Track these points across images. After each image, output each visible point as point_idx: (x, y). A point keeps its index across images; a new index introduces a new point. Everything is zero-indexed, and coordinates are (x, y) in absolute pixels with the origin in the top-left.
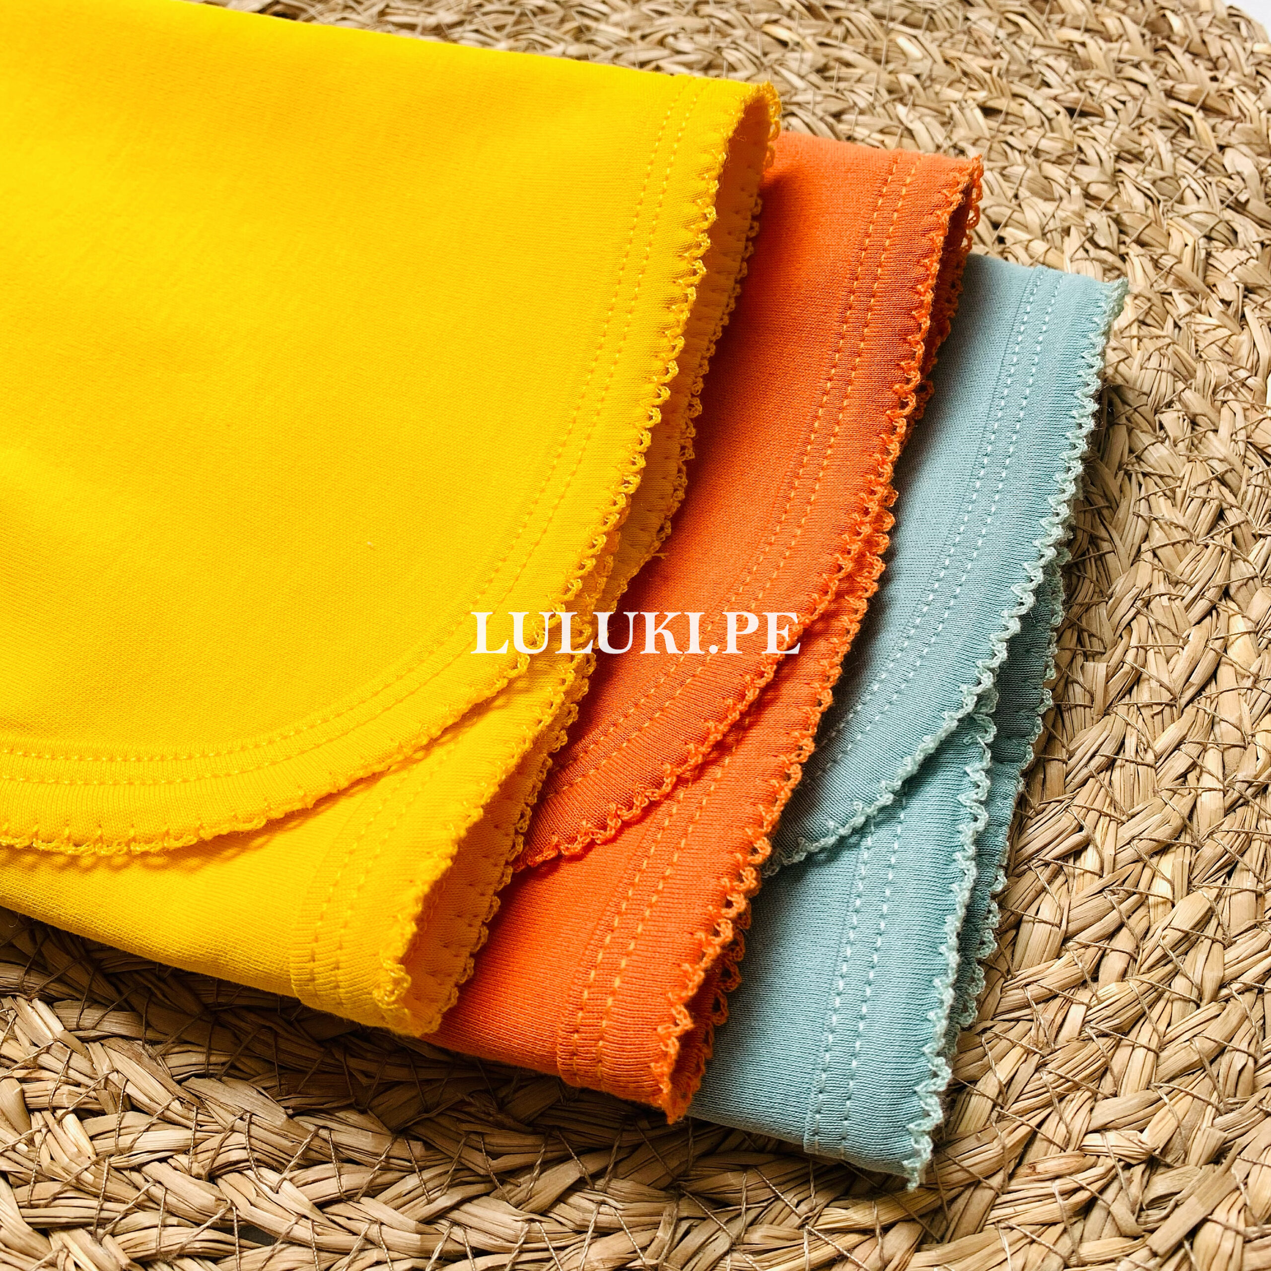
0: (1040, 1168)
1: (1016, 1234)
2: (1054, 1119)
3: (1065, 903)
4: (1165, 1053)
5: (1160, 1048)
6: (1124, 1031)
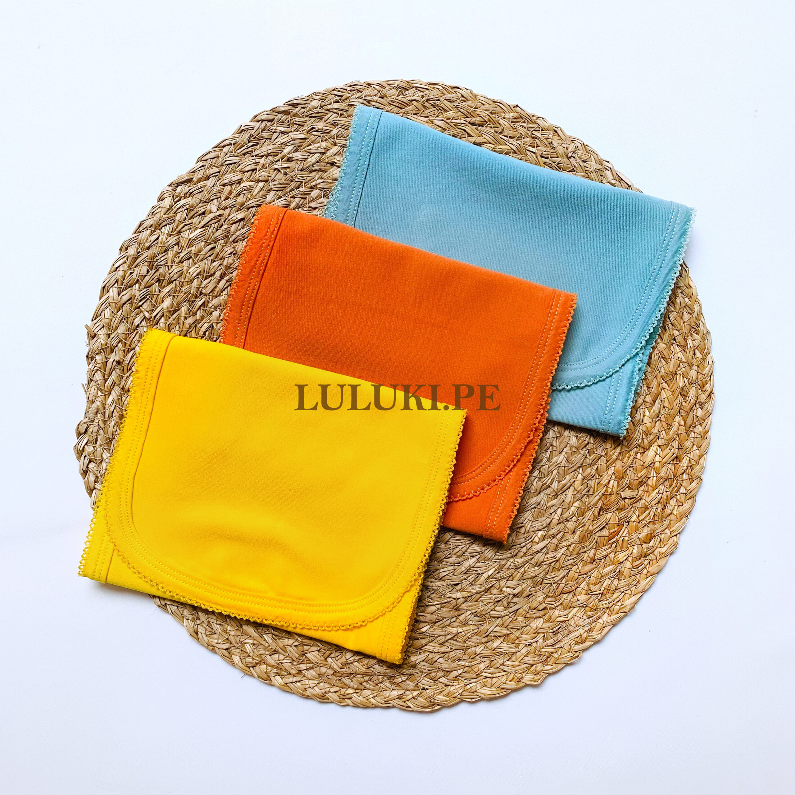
0: (492, 592)
1: (483, 604)
2: (498, 583)
4: (525, 574)
5: (524, 573)
6: (518, 569)
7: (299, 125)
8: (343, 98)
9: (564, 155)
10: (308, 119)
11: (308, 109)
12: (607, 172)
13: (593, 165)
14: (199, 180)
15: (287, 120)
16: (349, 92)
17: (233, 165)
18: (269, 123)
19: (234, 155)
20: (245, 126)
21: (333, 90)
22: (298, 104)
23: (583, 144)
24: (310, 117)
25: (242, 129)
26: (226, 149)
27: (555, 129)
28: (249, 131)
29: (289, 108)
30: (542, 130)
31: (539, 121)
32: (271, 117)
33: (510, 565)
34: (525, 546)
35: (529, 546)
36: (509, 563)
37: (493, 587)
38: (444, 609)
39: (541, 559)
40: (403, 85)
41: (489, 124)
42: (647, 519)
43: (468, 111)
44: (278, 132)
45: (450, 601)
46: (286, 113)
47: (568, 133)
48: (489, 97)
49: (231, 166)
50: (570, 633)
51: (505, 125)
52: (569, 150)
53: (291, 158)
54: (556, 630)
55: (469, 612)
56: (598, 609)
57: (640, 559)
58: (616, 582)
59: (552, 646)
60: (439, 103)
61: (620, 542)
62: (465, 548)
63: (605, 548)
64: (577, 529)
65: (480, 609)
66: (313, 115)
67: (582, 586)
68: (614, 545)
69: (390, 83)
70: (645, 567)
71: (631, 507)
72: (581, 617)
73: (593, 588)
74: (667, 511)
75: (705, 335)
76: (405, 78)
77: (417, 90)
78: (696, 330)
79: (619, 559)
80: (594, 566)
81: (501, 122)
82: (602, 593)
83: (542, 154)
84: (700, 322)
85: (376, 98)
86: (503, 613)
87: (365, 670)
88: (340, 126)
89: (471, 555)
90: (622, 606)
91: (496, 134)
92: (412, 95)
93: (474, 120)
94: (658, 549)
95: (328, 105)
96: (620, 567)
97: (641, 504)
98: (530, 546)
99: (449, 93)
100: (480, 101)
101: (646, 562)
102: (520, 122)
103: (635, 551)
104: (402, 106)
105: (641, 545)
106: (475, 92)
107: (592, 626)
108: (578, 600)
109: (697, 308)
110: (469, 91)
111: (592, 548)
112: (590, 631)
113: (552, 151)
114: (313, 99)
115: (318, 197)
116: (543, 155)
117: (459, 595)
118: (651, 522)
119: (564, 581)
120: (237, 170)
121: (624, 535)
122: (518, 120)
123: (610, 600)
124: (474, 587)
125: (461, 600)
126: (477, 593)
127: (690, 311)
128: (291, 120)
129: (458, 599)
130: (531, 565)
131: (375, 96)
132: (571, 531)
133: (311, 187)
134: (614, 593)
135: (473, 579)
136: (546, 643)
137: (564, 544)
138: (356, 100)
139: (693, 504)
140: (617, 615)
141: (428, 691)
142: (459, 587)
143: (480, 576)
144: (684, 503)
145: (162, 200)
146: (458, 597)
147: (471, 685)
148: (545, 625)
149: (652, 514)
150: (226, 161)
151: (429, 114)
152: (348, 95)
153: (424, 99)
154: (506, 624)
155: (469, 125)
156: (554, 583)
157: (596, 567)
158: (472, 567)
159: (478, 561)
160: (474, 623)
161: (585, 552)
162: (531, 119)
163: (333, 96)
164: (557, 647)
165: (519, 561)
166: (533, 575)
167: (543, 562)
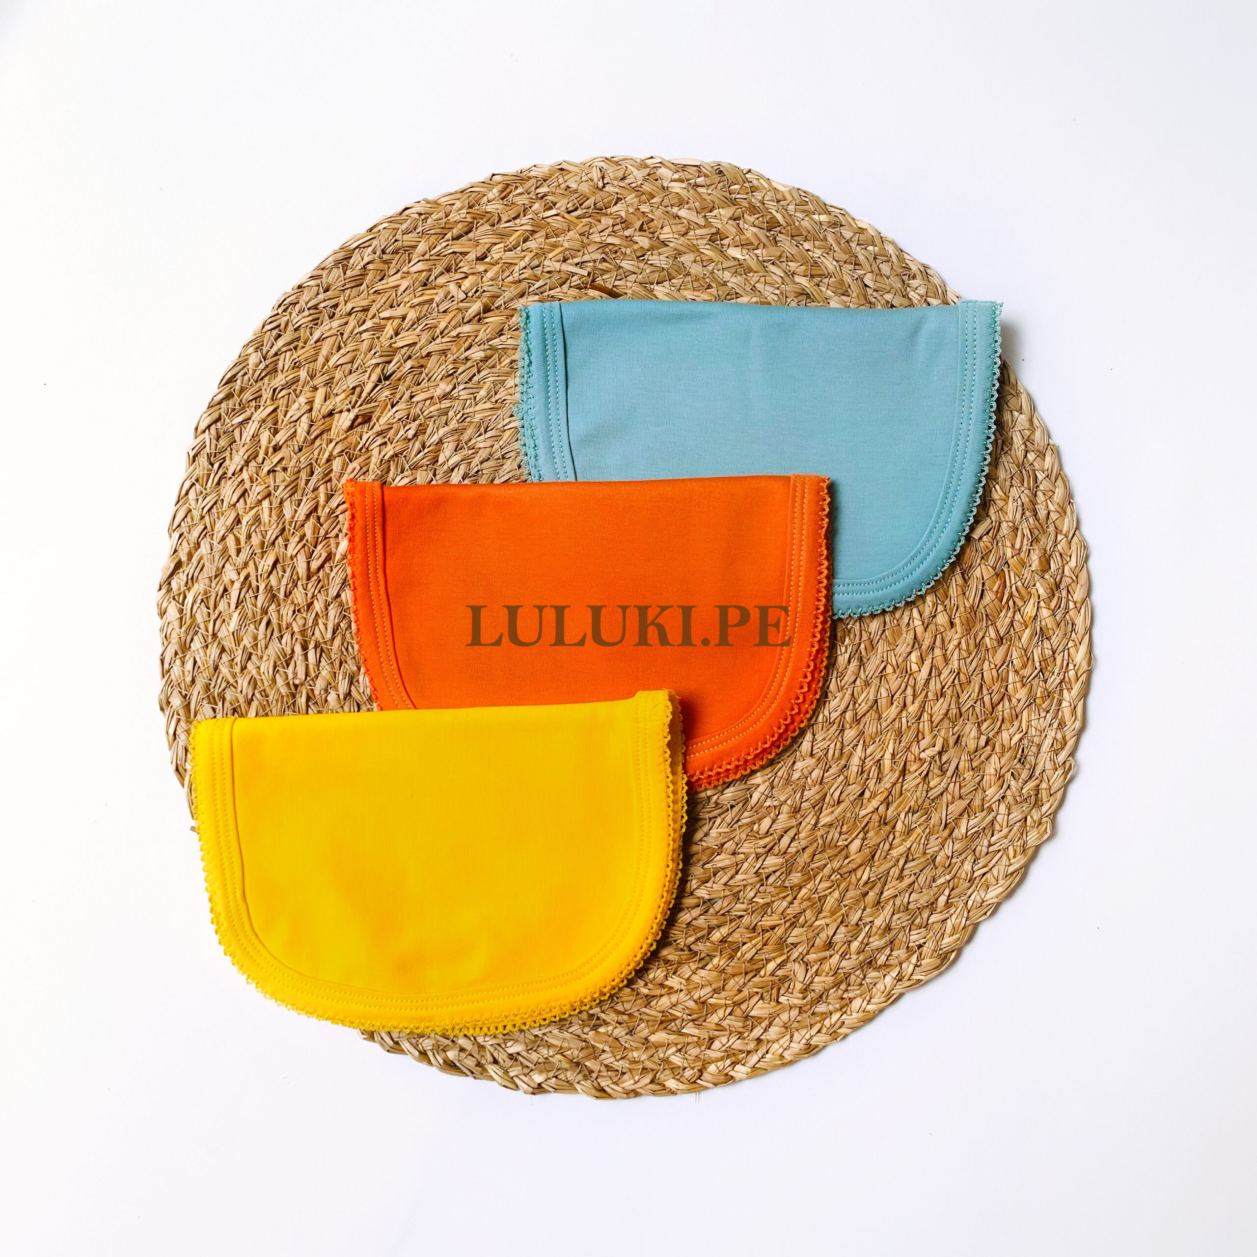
0: (911, 770)
1: (911, 792)
2: (909, 754)
3: (887, 687)
4: (933, 719)
5: (931, 718)
6: (919, 719)
7: (255, 399)
8: (282, 327)
9: (594, 190)
10: (260, 384)
11: (251, 372)
12: (660, 170)
13: (638, 175)
14: (190, 556)
15: (237, 404)
16: (284, 313)
17: (215, 507)
18: (219, 424)
19: (207, 494)
20: (193, 449)
21: (263, 327)
22: (235, 376)
23: (606, 159)
24: (262, 379)
25: (191, 457)
26: (192, 495)
27: (559, 167)
28: (202, 452)
29: (229, 388)
30: (545, 181)
31: (533, 174)
32: (215, 416)
33: (908, 722)
34: (907, 686)
35: (912, 682)
36: (904, 720)
37: (908, 763)
38: (871, 834)
39: (939, 687)
40: (340, 256)
41: (477, 223)
42: (1025, 542)
43: (441, 226)
44: (237, 427)
45: (870, 819)
46: (229, 396)
47: (578, 160)
48: (452, 191)
49: (214, 510)
50: (1039, 746)
51: (498, 209)
52: (596, 180)
53: (276, 445)
54: (1022, 756)
55: (902, 815)
56: (1050, 692)
57: (1053, 595)
58: (1047, 644)
59: (1030, 778)
60: (399, 244)
61: (1015, 593)
62: (838, 744)
63: (1002, 614)
64: (953, 617)
65: (913, 801)
66: (263, 374)
67: (1010, 681)
68: (1011, 603)
69: (322, 266)
70: (1068, 600)
71: (995, 543)
72: (1038, 717)
73: (1025, 672)
74: (1042, 514)
75: (925, 272)
76: (337, 247)
77: (362, 249)
78: (909, 275)
79: (1029, 614)
80: (1007, 646)
81: (489, 208)
82: (1041, 670)
83: (567, 209)
84: (907, 261)
85: (321, 297)
86: (942, 784)
87: (833, 978)
88: (305, 363)
89: (851, 745)
90: (1076, 667)
91: (495, 228)
92: (360, 258)
93: (455, 232)
94: (1066, 568)
95: (271, 348)
96: (1039, 623)
97: (1005, 529)
98: (914, 681)
99: (402, 224)
100: (446, 203)
101: (1064, 593)
102: (511, 192)
103: (1041, 591)
104: (358, 281)
105: (1043, 577)
106: (431, 198)
107: (1059, 717)
108: (1019, 701)
109: (891, 250)
110: (422, 202)
111: (987, 627)
112: (1061, 725)
113: (576, 195)
114: (247, 355)
115: (344, 466)
116: (569, 209)
117: (875, 803)
118: (1032, 542)
119: (985, 691)
120: (224, 509)
121: (1013, 582)
122: (508, 190)
123: (1057, 671)
124: (886, 779)
125: (882, 809)
126: (894, 784)
127: (886, 258)
128: (241, 401)
129: (877, 809)
130: (932, 702)
131: (318, 294)
132: (948, 626)
133: (328, 460)
134: (1055, 659)
135: (877, 771)
136: (1020, 780)
137: (951, 647)
138: (300, 317)
139: (1065, 482)
140: (1078, 683)
141: (927, 944)
142: (867, 794)
143: (881, 762)
144: (1054, 490)
145: (164, 614)
146: (876, 807)
147: (972, 898)
148: (1003, 761)
149: (1027, 532)
150: (203, 508)
151: (398, 267)
152: (285, 319)
153: (378, 254)
154: (957, 795)
155: (455, 242)
156: (975, 703)
157: (1010, 645)
158: (865, 759)
159: (865, 747)
160: (918, 823)
161: (983, 637)
162: (521, 178)
163: (269, 333)
164: (1037, 775)
165: (912, 709)
166: (943, 711)
167: (943, 688)
